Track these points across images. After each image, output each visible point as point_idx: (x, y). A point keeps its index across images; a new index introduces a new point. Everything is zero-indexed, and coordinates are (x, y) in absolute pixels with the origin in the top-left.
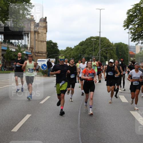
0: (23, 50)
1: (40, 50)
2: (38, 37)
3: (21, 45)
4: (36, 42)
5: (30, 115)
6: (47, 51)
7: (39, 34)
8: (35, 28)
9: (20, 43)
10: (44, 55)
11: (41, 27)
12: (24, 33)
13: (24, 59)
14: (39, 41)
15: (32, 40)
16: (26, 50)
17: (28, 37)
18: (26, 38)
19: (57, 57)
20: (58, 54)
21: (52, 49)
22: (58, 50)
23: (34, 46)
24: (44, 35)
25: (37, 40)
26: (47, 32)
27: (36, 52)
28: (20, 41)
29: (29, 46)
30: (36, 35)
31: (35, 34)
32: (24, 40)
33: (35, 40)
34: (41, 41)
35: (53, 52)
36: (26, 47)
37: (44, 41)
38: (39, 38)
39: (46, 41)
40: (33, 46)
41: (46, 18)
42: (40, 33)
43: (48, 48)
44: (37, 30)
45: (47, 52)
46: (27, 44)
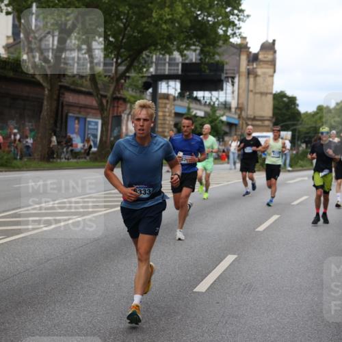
0: (222, 112)
1: (259, 113)
2: (255, 84)
3: (217, 103)
4: (251, 95)
6: (274, 114)
7: (258, 78)
8: (248, 65)
9: (214, 99)
10: (267, 123)
11: (261, 63)
12: (225, 75)
13: (223, 132)
14: (256, 93)
15: (241, 91)
16: (228, 114)
17: (233, 85)
18: (228, 87)
19: (295, 127)
20: (298, 120)
21: (284, 111)
22: (299, 113)
23: (245, 104)
24: (269, 79)
25: (252, 91)
26: (275, 72)
27: (249, 117)
28: (215, 94)
29: (234, 104)
30: (252, 79)
31: (248, 77)
32: (224, 91)
33: (249, 91)
34: (262, 94)
35: (287, 117)
36: (227, 106)
37: (266, 94)
38: (257, 87)
39: (271, 93)
40: (243, 104)
41: (274, 41)
42: (259, 76)
43: (275, 108)
44: (254, 68)
45: (273, 117)
46: (229, 99)
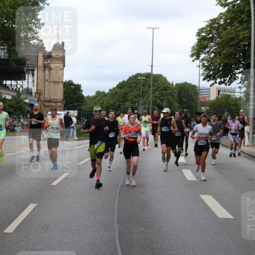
0: (25, 96)
1: (53, 97)
2: (50, 75)
3: (21, 89)
4: (47, 83)
5: (35, 205)
6: (65, 97)
7: (51, 71)
8: (44, 61)
9: (19, 86)
10: (59, 104)
11: (54, 60)
12: (27, 69)
13: (26, 111)
14: (50, 82)
15: (39, 80)
16: (30, 97)
17: (33, 76)
18: (29, 77)
19: (80, 107)
20: (82, 102)
21: (72, 95)
22: (83, 97)
23: (43, 90)
24: (60, 72)
25: (47, 80)
26: (64, 66)
27: (46, 99)
28: (20, 82)
29: (34, 90)
30: (47, 72)
31: (44, 70)
32: (27, 80)
33: (45, 80)
34: (55, 82)
35: (74, 99)
36: (29, 92)
37: (59, 82)
38: (51, 77)
39: (62, 82)
40: (41, 90)
41: (63, 43)
42: (53, 69)
43: (65, 93)
44: (48, 63)
45: (63, 100)
46: (30, 86)
